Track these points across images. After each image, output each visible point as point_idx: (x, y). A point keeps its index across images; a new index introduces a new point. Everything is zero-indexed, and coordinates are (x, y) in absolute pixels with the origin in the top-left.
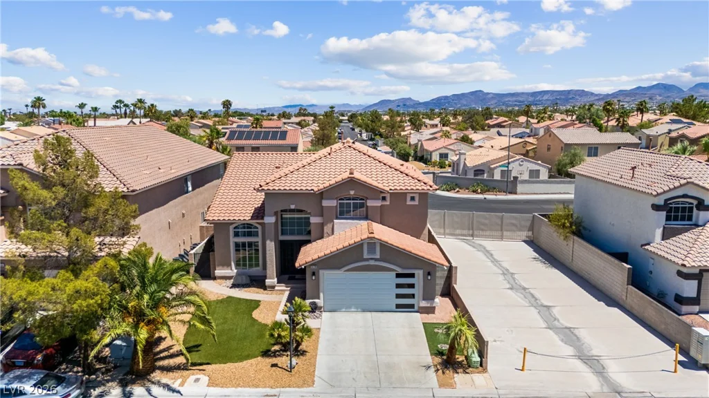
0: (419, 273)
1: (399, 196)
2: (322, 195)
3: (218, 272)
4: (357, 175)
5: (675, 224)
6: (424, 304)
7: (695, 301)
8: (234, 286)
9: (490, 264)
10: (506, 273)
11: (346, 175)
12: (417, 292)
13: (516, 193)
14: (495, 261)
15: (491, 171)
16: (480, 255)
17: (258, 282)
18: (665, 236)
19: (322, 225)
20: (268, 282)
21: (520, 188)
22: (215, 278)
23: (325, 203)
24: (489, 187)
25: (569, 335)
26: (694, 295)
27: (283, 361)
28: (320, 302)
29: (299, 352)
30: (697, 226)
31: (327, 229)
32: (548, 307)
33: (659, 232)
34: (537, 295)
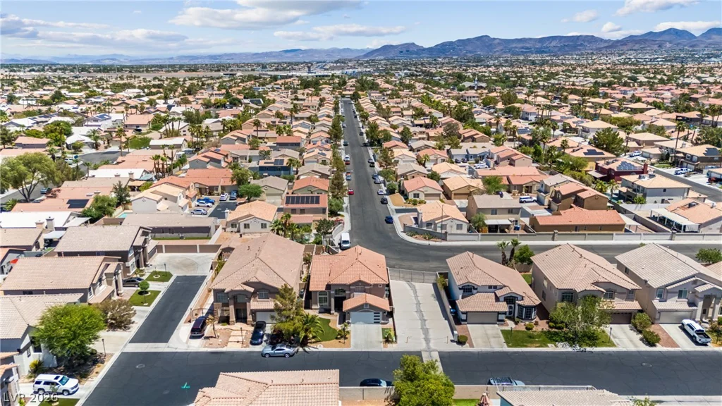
0: (381, 313)
1: (376, 285)
2: (350, 285)
3: (313, 307)
4: (362, 279)
5: (466, 294)
6: (383, 322)
7: (466, 321)
8: (320, 313)
9: (414, 298)
10: (418, 304)
11: (358, 279)
12: (380, 318)
13: (446, 240)
14: (416, 296)
15: (436, 225)
16: (411, 292)
17: (328, 311)
18: (463, 298)
19: (350, 294)
20: (332, 312)
21: (448, 237)
22: (312, 309)
23: (351, 287)
24: (432, 235)
25: (426, 331)
26: (465, 318)
27: (342, 340)
28: (350, 321)
29: (346, 338)
30: (473, 294)
31: (352, 295)
32: (425, 320)
33: (460, 296)
34: (424, 315)
